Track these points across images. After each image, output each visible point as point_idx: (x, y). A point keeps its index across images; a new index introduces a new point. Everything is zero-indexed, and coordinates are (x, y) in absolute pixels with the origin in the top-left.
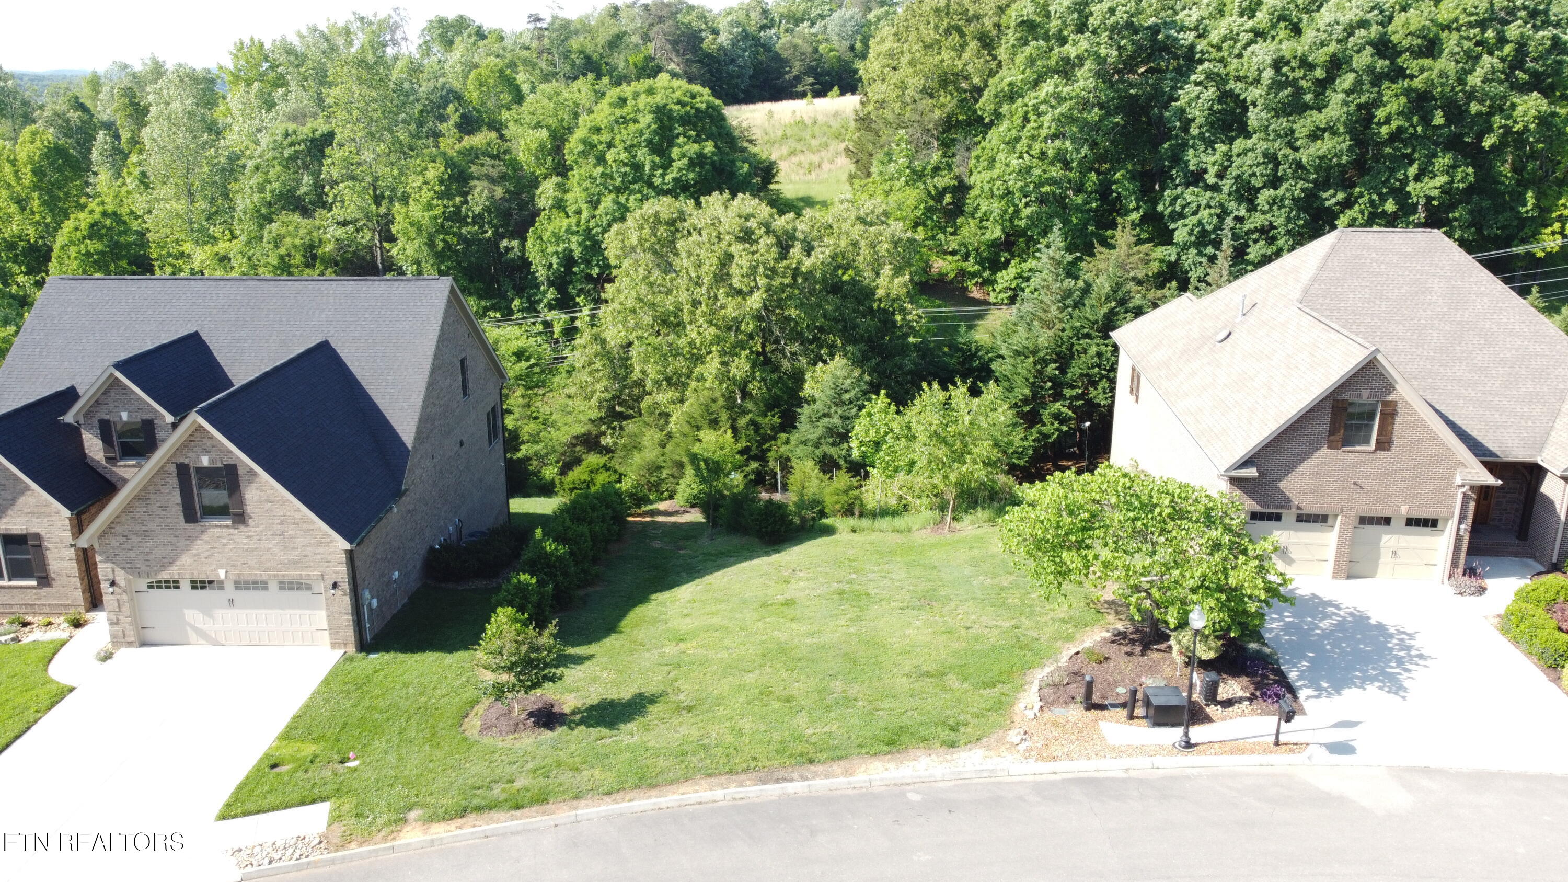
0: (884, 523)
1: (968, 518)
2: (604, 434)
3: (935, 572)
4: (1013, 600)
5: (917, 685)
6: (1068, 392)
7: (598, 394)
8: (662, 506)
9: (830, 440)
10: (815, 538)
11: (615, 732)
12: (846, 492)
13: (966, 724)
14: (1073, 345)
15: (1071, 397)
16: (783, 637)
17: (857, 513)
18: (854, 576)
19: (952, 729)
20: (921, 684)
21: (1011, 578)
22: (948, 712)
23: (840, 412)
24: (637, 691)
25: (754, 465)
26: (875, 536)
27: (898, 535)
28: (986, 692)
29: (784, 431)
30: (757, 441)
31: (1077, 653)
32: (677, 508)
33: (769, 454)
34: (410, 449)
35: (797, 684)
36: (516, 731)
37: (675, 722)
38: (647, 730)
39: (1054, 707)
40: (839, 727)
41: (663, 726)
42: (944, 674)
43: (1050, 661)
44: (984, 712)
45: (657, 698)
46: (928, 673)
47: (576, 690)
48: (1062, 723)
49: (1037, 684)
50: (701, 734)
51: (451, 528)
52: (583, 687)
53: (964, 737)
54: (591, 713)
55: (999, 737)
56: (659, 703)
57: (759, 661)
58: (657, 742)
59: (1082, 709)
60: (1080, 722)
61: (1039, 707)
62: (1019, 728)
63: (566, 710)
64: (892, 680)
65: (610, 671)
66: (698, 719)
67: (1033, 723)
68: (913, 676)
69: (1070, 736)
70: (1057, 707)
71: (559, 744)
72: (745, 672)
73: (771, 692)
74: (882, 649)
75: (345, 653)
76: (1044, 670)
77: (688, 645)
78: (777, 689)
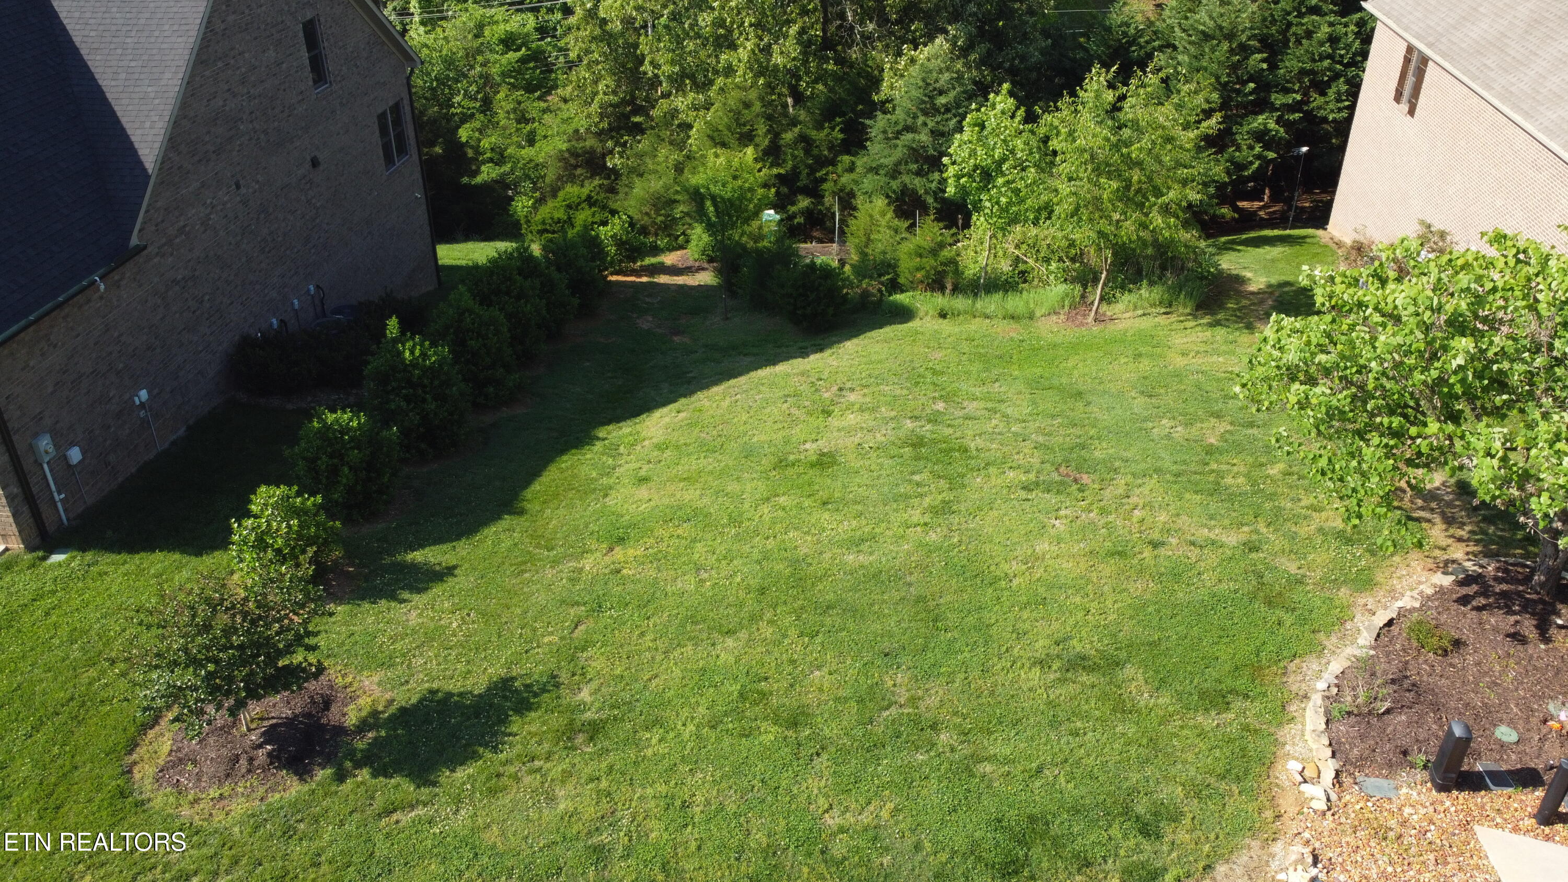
0: (991, 303)
1: (1125, 300)
2: (611, 152)
3: (1080, 405)
4: (1235, 481)
5: (1062, 692)
6: (1278, 99)
7: (601, 96)
8: (669, 259)
9: (914, 167)
10: (879, 327)
11: (425, 791)
12: (934, 252)
13: (1175, 818)
14: (1290, 25)
15: (1283, 105)
16: (804, 545)
17: (949, 286)
18: (940, 406)
19: (1148, 830)
20: (1071, 688)
21: (1224, 426)
22: (1134, 777)
23: (931, 124)
24: (503, 672)
25: (804, 202)
26: (976, 326)
27: (1014, 325)
28: (1208, 721)
29: (848, 153)
30: (809, 166)
31: (1390, 623)
32: (690, 263)
33: (825, 186)
34: (150, 171)
35: (817, 673)
36: (228, 776)
37: (556, 769)
38: (493, 792)
39: (1366, 775)
40: (896, 810)
41: (527, 780)
42: (1117, 664)
43: (1334, 639)
44: (1212, 780)
45: (536, 695)
46: (1084, 658)
47: (388, 663)
48: (1391, 829)
49: (1319, 702)
50: (599, 814)
51: (296, 302)
52: (404, 655)
53: (1174, 855)
54: (395, 730)
55: (1253, 865)
56: (536, 710)
57: (751, 605)
58: (503, 833)
59: (1429, 785)
60: (1432, 827)
61: (1333, 774)
62: (1297, 839)
63: (352, 718)
64: (1010, 676)
65: (468, 615)
66: (604, 765)
67: (1325, 823)
68: (1055, 667)
69: (1419, 872)
70: (1372, 779)
71: (301, 821)
72: (720, 632)
73: (763, 695)
74: (990, 591)
75: (7, 549)
76: (1324, 661)
77: (628, 552)
78: (776, 685)
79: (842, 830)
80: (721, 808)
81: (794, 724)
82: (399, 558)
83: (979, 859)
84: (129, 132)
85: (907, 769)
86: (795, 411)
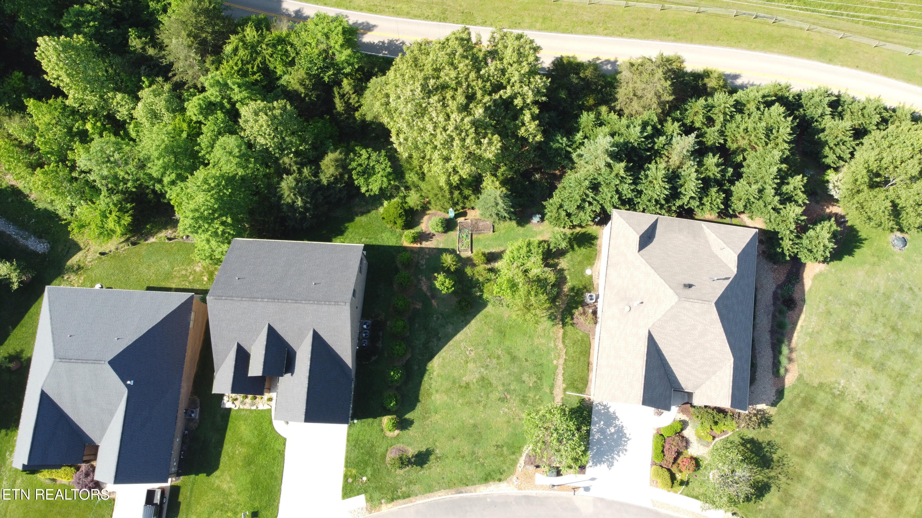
10: (480, 311)
11: (423, 469)
18: (488, 361)
19: (501, 474)
20: (497, 451)
21: (535, 379)
24: (427, 448)
27: (508, 310)
28: (512, 457)
35: (466, 448)
37: (436, 465)
38: (430, 469)
39: (527, 466)
40: (475, 472)
41: (434, 467)
42: (503, 447)
44: (510, 466)
45: (432, 452)
46: (499, 446)
47: (411, 445)
48: (527, 474)
49: (525, 455)
52: (413, 443)
53: (503, 477)
54: (416, 459)
55: (511, 479)
57: (457, 433)
58: (432, 475)
59: (533, 467)
60: (531, 474)
61: (523, 466)
62: (516, 475)
64: (490, 449)
65: (419, 433)
66: (442, 465)
67: (520, 473)
68: (495, 447)
69: (527, 480)
72: (453, 439)
73: (459, 452)
74: (489, 430)
77: (438, 417)
78: (461, 450)
79: (469, 475)
81: (463, 458)
82: (405, 417)
83: (483, 479)
85: (476, 465)
86: (462, 361)
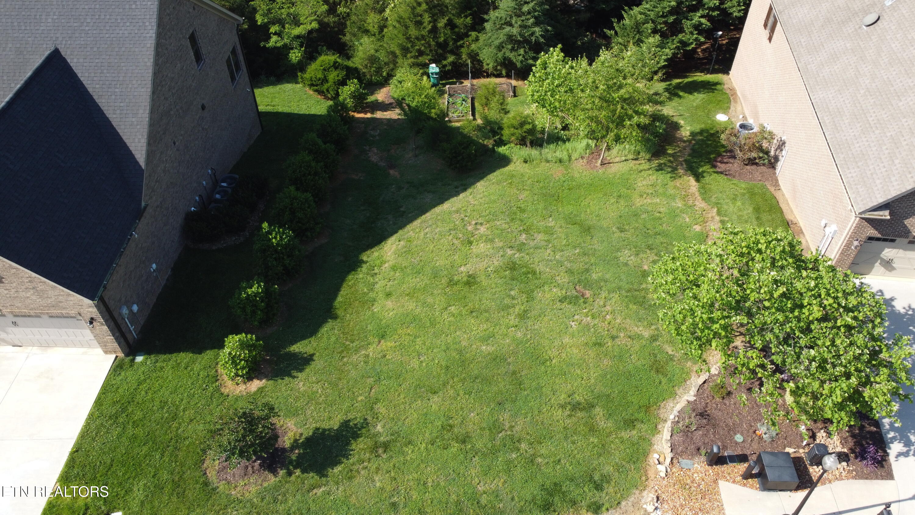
0: (549, 152)
1: (617, 149)
3: (588, 238)
5: (570, 421)
8: (380, 96)
10: (494, 171)
11: (324, 479)
12: (521, 125)
13: (609, 481)
16: (464, 341)
17: (529, 142)
18: (524, 238)
19: (598, 487)
20: (574, 419)
22: (595, 463)
24: (344, 417)
25: (451, 58)
26: (542, 169)
27: (560, 166)
28: (626, 435)
29: (475, 30)
30: (453, 39)
31: (704, 383)
33: (462, 50)
34: (143, 167)
35: (472, 414)
36: (245, 475)
37: (373, 466)
38: (350, 478)
39: (683, 459)
40: (505, 482)
41: (363, 472)
42: (593, 407)
43: (681, 390)
44: (624, 463)
45: (360, 430)
46: (579, 404)
47: (295, 414)
48: (688, 484)
49: (670, 425)
50: (392, 489)
51: (204, 183)
52: (302, 409)
53: (607, 498)
54: (306, 450)
55: (635, 501)
56: (361, 437)
57: (443, 378)
58: (357, 498)
59: (705, 463)
60: (703, 483)
61: (670, 460)
62: (653, 490)
63: (287, 444)
64: (550, 414)
65: (324, 384)
66: (391, 465)
67: (664, 482)
68: (568, 409)
69: (694, 503)
70: (685, 460)
71: (279, 495)
72: (431, 393)
73: (451, 426)
74: (543, 367)
75: (117, 357)
76: (675, 402)
77: (387, 344)
78: (456, 421)
79: (485, 493)
80: (439, 484)
81: (464, 442)
82: (287, 350)
83: (535, 504)
84: (128, 144)
85: (509, 462)
86: (455, 241)
